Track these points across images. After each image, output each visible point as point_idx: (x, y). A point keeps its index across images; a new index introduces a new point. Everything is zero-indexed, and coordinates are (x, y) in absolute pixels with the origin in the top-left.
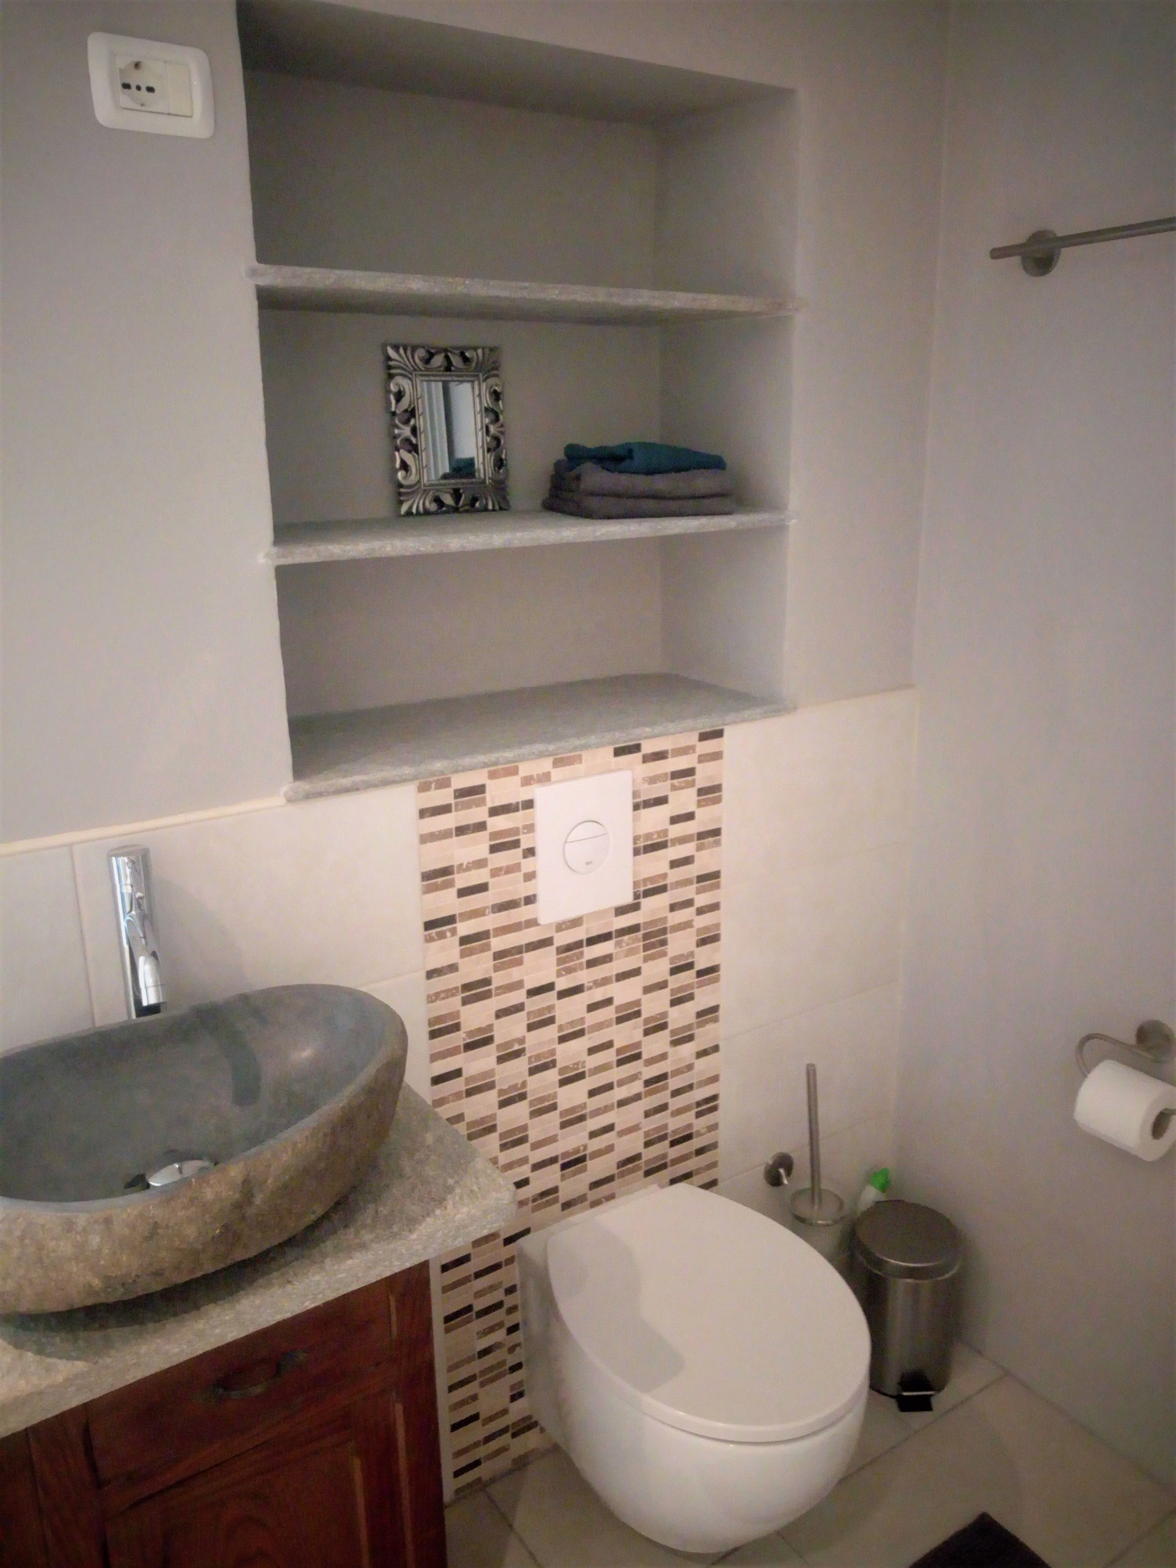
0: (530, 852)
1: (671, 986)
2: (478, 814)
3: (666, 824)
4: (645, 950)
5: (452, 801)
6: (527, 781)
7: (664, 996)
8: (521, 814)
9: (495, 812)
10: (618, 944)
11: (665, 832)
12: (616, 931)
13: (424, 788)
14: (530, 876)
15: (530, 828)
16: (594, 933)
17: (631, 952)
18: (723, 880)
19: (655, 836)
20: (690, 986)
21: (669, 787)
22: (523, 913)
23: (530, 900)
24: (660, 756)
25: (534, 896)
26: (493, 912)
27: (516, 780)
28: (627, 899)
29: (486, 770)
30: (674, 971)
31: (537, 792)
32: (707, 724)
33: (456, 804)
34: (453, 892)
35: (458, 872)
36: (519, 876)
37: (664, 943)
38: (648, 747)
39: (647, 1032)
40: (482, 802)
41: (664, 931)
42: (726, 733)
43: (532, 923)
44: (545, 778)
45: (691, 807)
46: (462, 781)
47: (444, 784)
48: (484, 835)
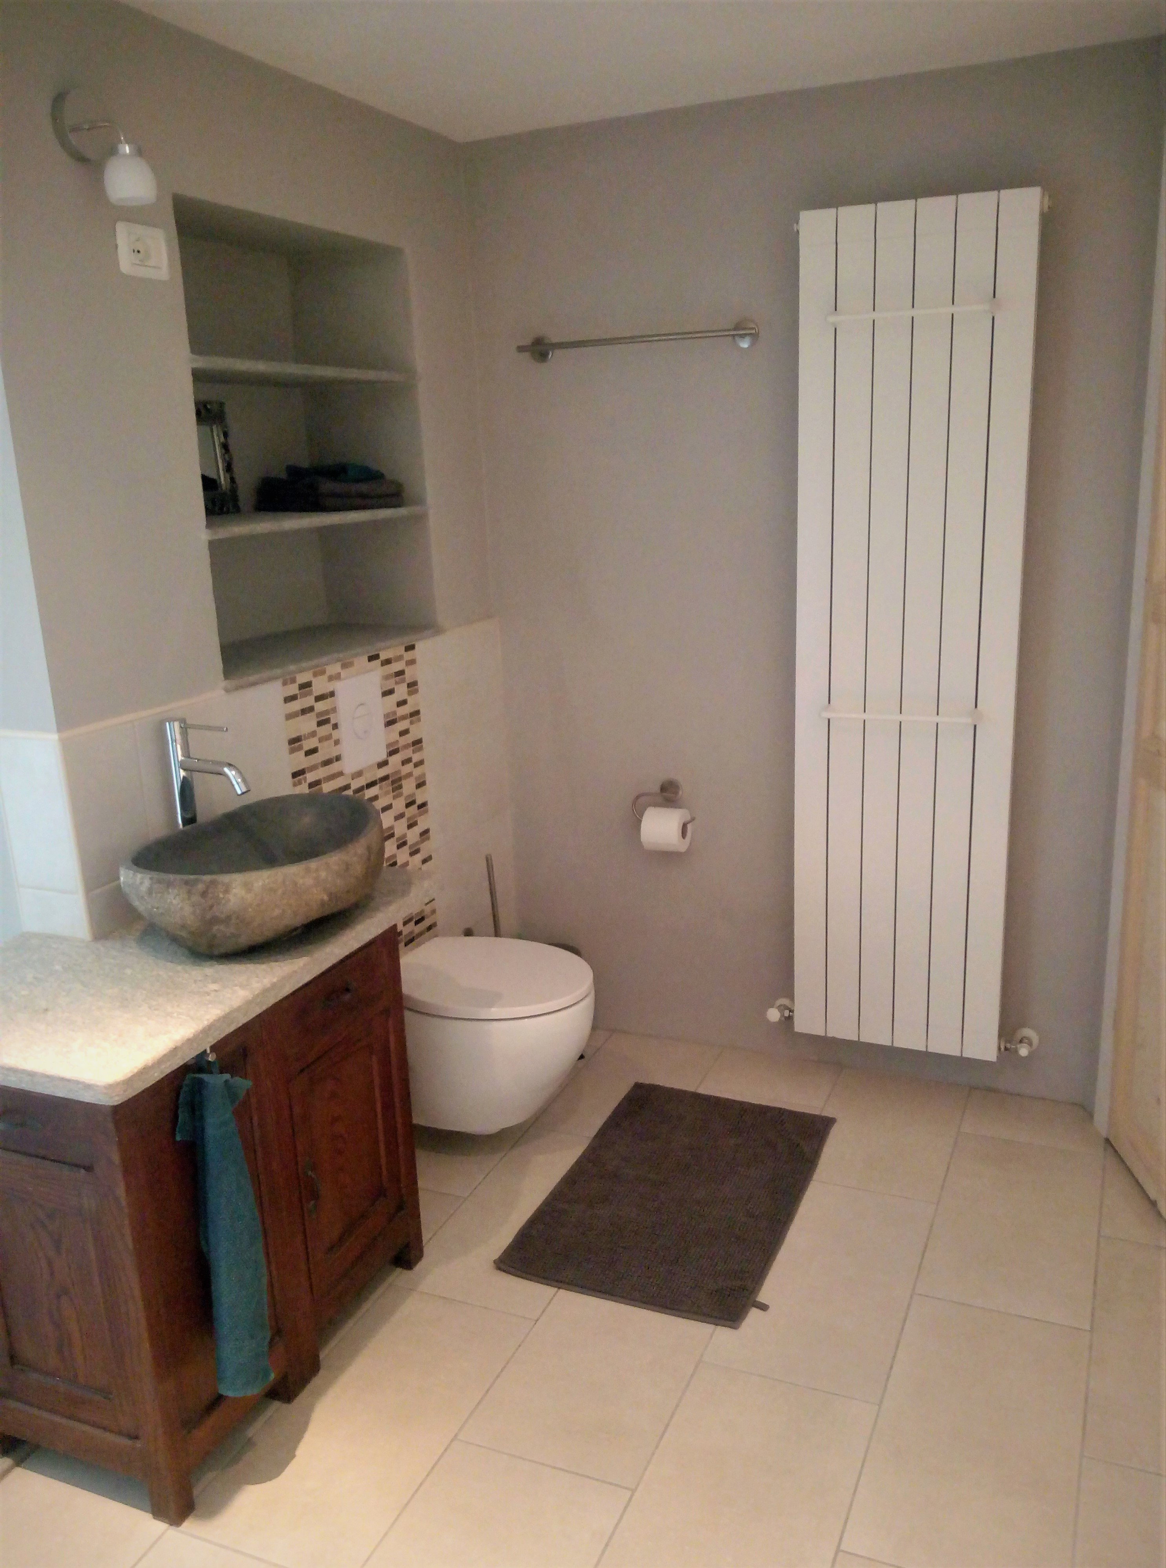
0: (335, 726)
1: (407, 815)
2: (309, 701)
3: (395, 708)
4: (393, 792)
5: (297, 692)
6: (331, 678)
7: (404, 822)
8: (329, 700)
9: (318, 699)
10: (381, 788)
11: (395, 713)
12: (379, 779)
13: (285, 683)
14: (337, 742)
15: (334, 710)
16: (369, 781)
17: (387, 793)
18: (424, 744)
19: (391, 716)
20: (414, 816)
21: (394, 682)
22: (334, 768)
23: (338, 758)
24: (388, 662)
25: (340, 755)
26: (322, 767)
27: (324, 678)
28: (382, 756)
29: (311, 671)
30: (408, 805)
31: (337, 686)
32: (408, 640)
33: (301, 694)
34: (302, 753)
35: (305, 740)
36: (332, 742)
37: (400, 787)
38: (383, 656)
39: (399, 847)
40: (310, 693)
41: (400, 779)
42: (416, 646)
43: (341, 774)
44: (337, 677)
45: (405, 696)
46: (302, 678)
47: (293, 681)
48: (312, 715)
